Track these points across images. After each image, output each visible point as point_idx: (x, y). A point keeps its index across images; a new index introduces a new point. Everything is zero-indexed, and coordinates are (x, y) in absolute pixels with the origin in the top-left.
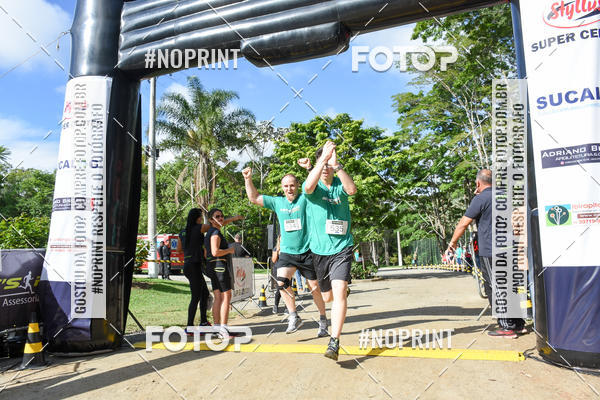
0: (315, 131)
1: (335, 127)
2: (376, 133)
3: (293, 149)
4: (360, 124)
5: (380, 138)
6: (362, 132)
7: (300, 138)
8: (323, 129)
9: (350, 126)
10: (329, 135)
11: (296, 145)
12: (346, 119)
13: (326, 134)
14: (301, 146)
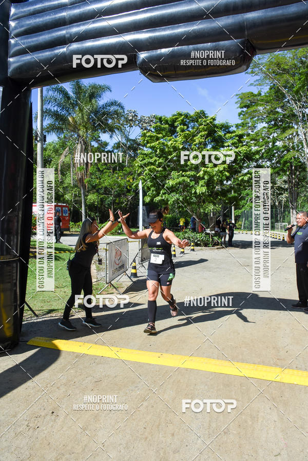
0: (176, 124)
1: (193, 121)
2: (226, 128)
3: (158, 139)
4: (214, 119)
5: (229, 132)
6: (215, 126)
7: (164, 129)
8: (183, 123)
9: (205, 121)
10: (188, 127)
11: (160, 135)
12: (202, 114)
13: (185, 127)
14: (164, 136)
